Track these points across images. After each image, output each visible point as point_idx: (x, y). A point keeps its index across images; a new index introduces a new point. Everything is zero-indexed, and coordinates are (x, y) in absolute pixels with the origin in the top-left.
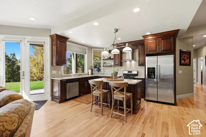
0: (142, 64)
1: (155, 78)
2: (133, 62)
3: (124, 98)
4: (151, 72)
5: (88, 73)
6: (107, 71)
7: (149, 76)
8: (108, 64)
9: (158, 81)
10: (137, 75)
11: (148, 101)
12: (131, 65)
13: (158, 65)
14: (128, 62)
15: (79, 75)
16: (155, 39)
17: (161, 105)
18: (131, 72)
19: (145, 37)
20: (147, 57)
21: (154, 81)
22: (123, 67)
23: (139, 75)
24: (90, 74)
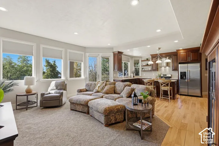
0: (176, 69)
1: (186, 79)
2: (167, 68)
3: (168, 89)
4: (183, 75)
5: (131, 76)
6: (144, 74)
7: (182, 78)
8: (146, 69)
9: (189, 81)
10: (170, 77)
11: (181, 95)
12: (165, 70)
13: (188, 70)
14: (163, 68)
15: (126, 77)
16: (186, 52)
17: (190, 97)
18: (166, 75)
19: (178, 50)
20: (179, 65)
21: (186, 81)
22: (159, 71)
23: (172, 77)
24: (132, 76)
